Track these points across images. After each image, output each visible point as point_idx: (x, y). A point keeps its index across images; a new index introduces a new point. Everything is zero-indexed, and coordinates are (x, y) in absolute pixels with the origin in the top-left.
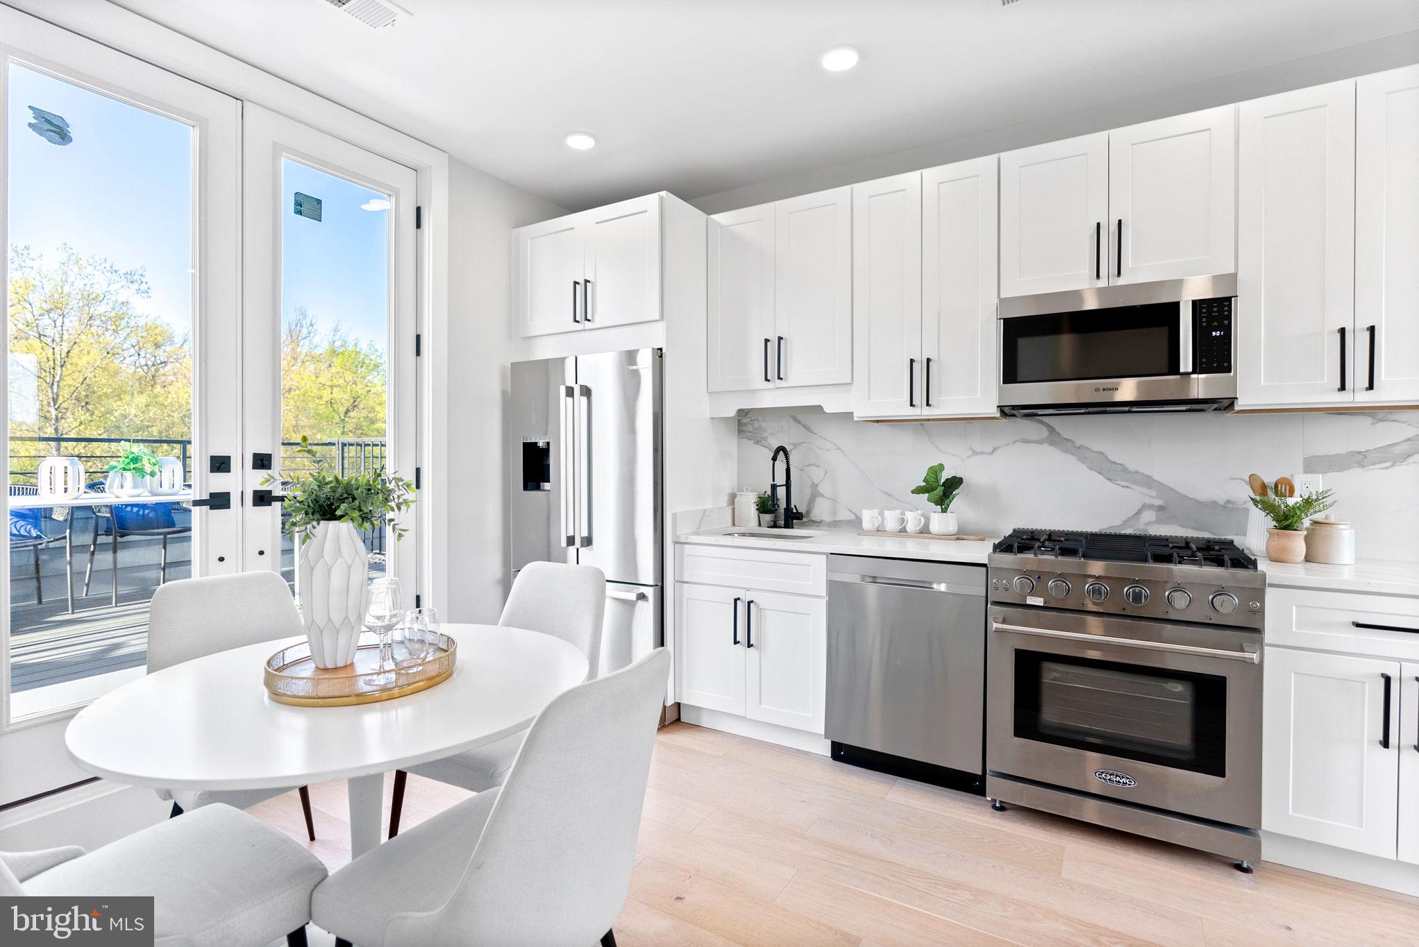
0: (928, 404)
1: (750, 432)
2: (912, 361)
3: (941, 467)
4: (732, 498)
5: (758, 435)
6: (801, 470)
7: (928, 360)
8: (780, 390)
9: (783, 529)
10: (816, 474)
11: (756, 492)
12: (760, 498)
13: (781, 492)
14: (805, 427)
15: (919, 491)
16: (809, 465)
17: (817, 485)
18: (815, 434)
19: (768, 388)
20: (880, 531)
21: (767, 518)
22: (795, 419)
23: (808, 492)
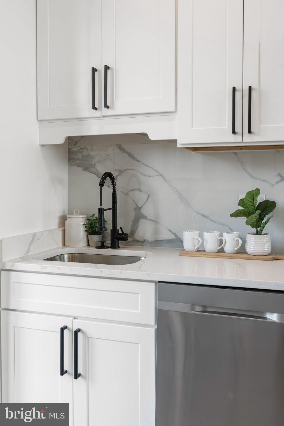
0: (250, 132)
1: (79, 160)
2: (234, 89)
3: (258, 191)
4: (63, 220)
5: (86, 162)
6: (126, 194)
7: (250, 88)
8: (106, 118)
9: (110, 250)
10: (140, 198)
11: (84, 214)
12: (88, 220)
13: (108, 215)
14: (130, 155)
15: (236, 214)
16: (132, 190)
17: (140, 208)
18: (138, 161)
19: (95, 116)
20: (200, 251)
21: (96, 238)
22: (120, 147)
23: (132, 215)
